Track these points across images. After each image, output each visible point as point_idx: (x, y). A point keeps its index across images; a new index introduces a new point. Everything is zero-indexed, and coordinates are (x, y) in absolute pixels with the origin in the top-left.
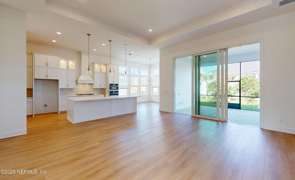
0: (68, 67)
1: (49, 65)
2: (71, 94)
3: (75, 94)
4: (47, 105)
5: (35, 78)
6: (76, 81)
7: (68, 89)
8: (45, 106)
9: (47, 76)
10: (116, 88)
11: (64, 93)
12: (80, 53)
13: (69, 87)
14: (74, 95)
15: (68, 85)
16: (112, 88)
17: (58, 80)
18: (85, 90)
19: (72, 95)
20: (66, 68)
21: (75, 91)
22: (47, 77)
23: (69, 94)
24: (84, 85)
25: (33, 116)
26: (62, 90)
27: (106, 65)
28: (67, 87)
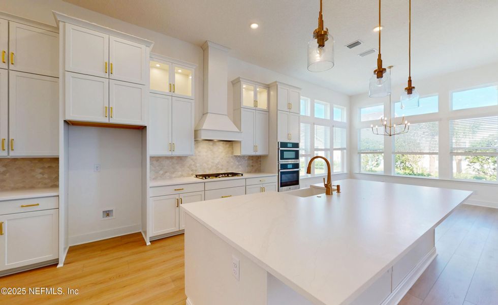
0: (172, 87)
1: (114, 72)
2: (180, 173)
3: (191, 173)
4: (112, 211)
5: (68, 118)
6: (196, 133)
7: (172, 158)
8: (107, 214)
9: (109, 111)
10: (292, 155)
11: (161, 172)
12: (202, 49)
13: (177, 153)
14: (189, 176)
15: (172, 147)
16: (286, 155)
17: (146, 127)
18: (217, 161)
19: (182, 176)
20: (167, 90)
21: (191, 165)
22: (110, 117)
23: (174, 176)
24: (211, 147)
25: (60, 265)
26: (155, 162)
27: (268, 87)
28: (169, 154)
